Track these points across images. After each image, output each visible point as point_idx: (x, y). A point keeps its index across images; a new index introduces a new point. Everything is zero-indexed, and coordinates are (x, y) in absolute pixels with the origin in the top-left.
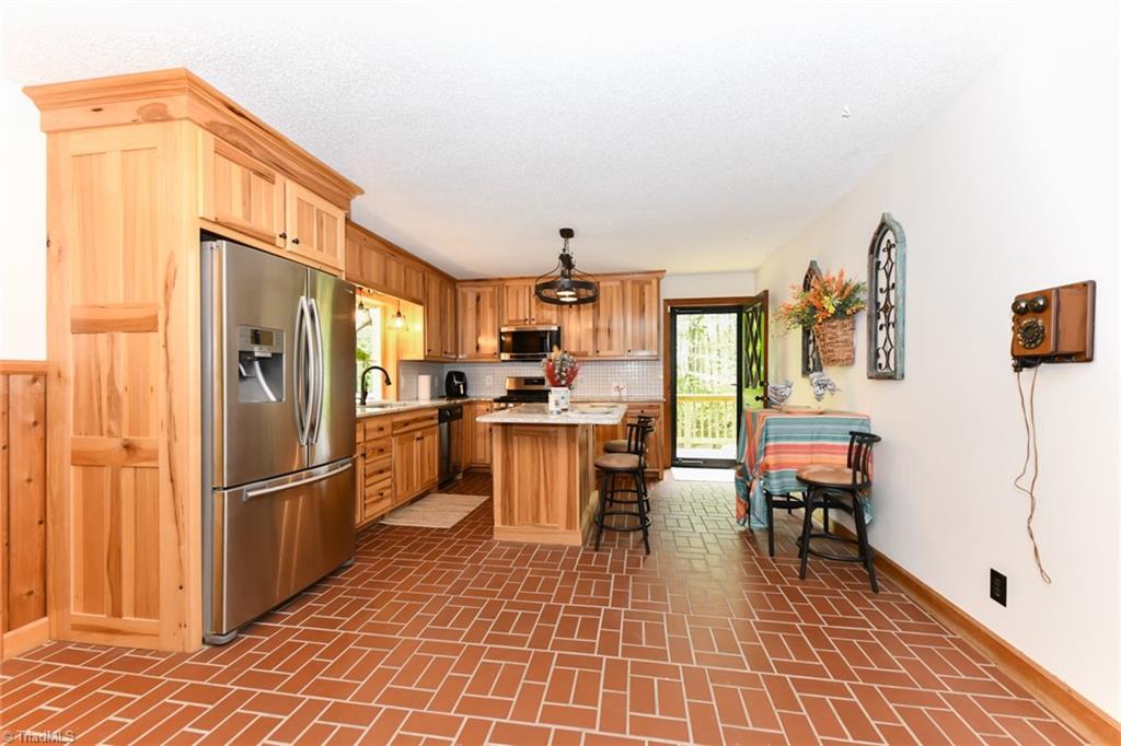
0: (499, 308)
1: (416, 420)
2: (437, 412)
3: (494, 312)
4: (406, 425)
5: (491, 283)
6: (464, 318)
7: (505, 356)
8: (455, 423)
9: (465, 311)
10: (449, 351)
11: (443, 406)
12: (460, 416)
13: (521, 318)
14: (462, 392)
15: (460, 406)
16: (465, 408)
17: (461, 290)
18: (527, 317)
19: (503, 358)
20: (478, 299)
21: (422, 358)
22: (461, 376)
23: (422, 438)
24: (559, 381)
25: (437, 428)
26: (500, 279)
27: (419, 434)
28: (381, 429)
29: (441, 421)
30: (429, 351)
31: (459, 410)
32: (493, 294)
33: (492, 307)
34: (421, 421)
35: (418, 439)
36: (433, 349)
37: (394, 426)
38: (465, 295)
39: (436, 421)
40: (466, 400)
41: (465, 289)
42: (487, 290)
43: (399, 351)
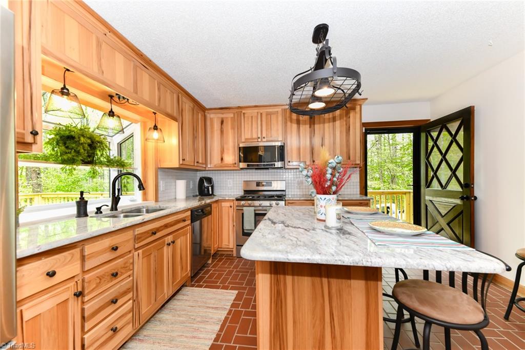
0: (238, 128)
1: (166, 226)
2: (189, 213)
3: (234, 133)
4: (154, 233)
5: (231, 111)
6: (212, 138)
7: (242, 165)
8: (205, 220)
9: (212, 132)
10: (200, 161)
11: (195, 208)
12: (210, 213)
13: (255, 136)
14: (211, 193)
15: (210, 205)
16: (213, 206)
17: (210, 116)
18: (260, 136)
19: (241, 166)
20: (222, 122)
21: (177, 166)
22: (209, 180)
23: (173, 242)
24: (330, 187)
25: (189, 228)
26: (239, 108)
27: (169, 239)
28: (115, 249)
29: (193, 221)
30: (184, 160)
31: (209, 208)
32: (233, 119)
33: (233, 128)
34: (172, 226)
35: (169, 244)
36: (187, 159)
37: (137, 238)
38: (211, 119)
39: (189, 222)
40: (214, 200)
41: (212, 116)
42: (229, 115)
43: (157, 160)
